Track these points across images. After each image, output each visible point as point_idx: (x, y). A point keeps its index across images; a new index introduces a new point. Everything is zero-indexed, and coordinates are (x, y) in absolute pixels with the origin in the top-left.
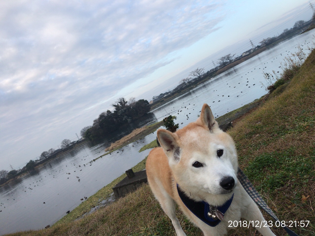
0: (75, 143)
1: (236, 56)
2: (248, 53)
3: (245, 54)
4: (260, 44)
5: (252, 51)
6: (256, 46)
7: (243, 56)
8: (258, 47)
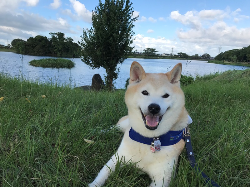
0: (3, 46)
1: (158, 53)
2: (167, 55)
3: (164, 55)
4: (177, 54)
5: (170, 55)
6: (174, 54)
7: (163, 55)
8: (175, 55)
